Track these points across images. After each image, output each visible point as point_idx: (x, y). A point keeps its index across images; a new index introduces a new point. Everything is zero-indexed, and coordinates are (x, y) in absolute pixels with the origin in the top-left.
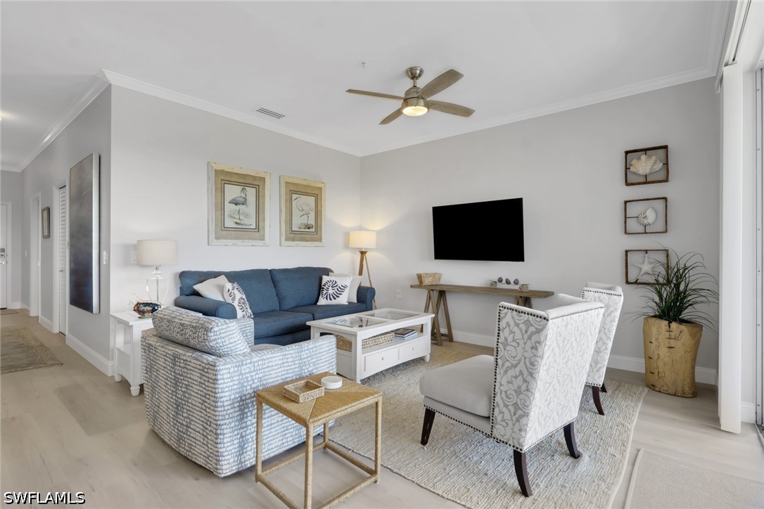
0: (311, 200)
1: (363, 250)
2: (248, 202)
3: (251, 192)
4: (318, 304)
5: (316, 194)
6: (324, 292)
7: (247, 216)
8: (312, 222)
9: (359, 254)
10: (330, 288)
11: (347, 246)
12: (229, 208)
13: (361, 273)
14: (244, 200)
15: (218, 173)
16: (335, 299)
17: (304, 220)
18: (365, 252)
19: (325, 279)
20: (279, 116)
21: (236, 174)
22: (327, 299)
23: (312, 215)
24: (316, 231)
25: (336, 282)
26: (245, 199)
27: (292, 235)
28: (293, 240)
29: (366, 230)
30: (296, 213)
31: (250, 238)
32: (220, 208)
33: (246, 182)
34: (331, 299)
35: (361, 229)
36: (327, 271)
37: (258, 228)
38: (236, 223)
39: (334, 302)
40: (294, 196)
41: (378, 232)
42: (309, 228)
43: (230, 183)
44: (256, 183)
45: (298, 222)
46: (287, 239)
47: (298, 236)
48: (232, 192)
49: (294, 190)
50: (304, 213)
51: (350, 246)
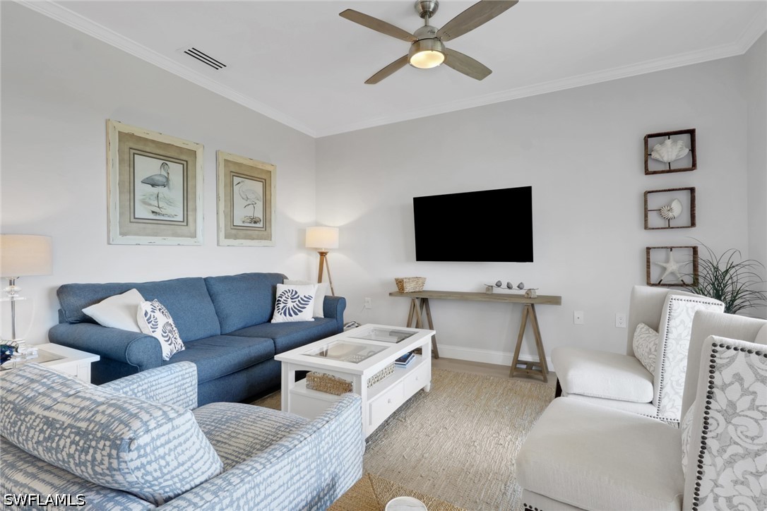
0: (258, 186)
1: (323, 251)
2: (171, 183)
3: (176, 170)
4: (273, 321)
5: (264, 178)
6: (281, 306)
7: (170, 203)
8: (259, 215)
9: (319, 256)
10: (289, 300)
11: (302, 245)
12: (142, 190)
13: (320, 280)
14: (164, 180)
15: (124, 137)
16: (296, 314)
17: (249, 212)
18: (326, 253)
19: (281, 288)
20: (217, 65)
21: (153, 142)
22: (285, 314)
23: (260, 205)
24: (265, 227)
25: (296, 293)
26: (167, 179)
27: (234, 232)
28: (236, 237)
29: (326, 226)
30: (239, 202)
31: (175, 235)
32: (128, 188)
33: (169, 154)
34: (291, 315)
35: (317, 224)
36: (281, 278)
37: (186, 221)
38: (153, 212)
39: (295, 318)
40: (236, 180)
41: (341, 229)
42: (255, 222)
43: (143, 153)
44: (183, 158)
45: (241, 214)
46: (227, 237)
47: (241, 233)
48: (147, 167)
49: (237, 172)
50: (248, 202)
51: (307, 246)
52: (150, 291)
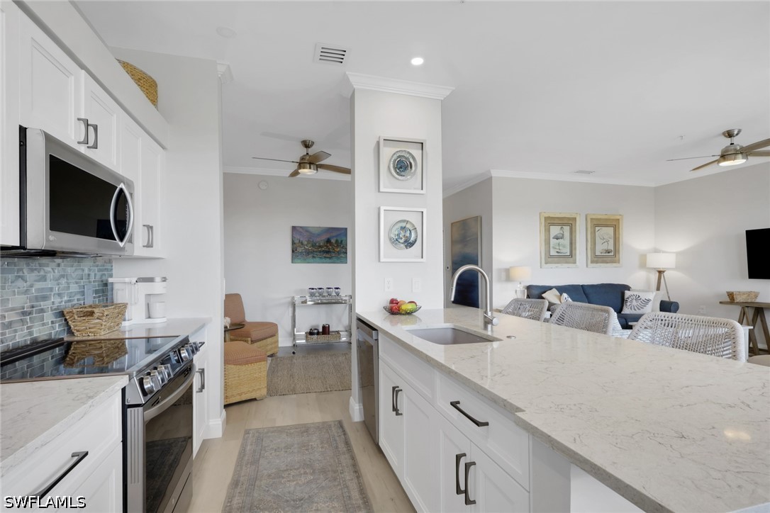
0: (611, 230)
1: (661, 270)
2: (565, 236)
3: (567, 229)
4: (623, 312)
5: (614, 224)
6: (628, 304)
7: (564, 246)
8: (611, 247)
9: (658, 274)
10: (634, 301)
11: (643, 265)
12: (553, 242)
13: (658, 289)
15: (546, 219)
17: (605, 247)
18: (664, 272)
19: (627, 293)
21: (557, 218)
22: (631, 309)
23: (611, 242)
24: (615, 255)
25: (639, 297)
26: (563, 235)
27: (596, 259)
28: (597, 262)
29: (664, 252)
30: (598, 241)
31: (567, 263)
32: (547, 242)
33: (564, 223)
34: (635, 310)
35: (656, 251)
36: (628, 288)
37: (571, 255)
38: (557, 252)
40: (597, 228)
41: (678, 254)
42: (609, 253)
43: (554, 224)
44: (569, 222)
45: (600, 248)
46: (592, 262)
47: (600, 260)
48: (555, 230)
49: (597, 223)
50: (605, 241)
51: (647, 266)
52: (561, 289)
